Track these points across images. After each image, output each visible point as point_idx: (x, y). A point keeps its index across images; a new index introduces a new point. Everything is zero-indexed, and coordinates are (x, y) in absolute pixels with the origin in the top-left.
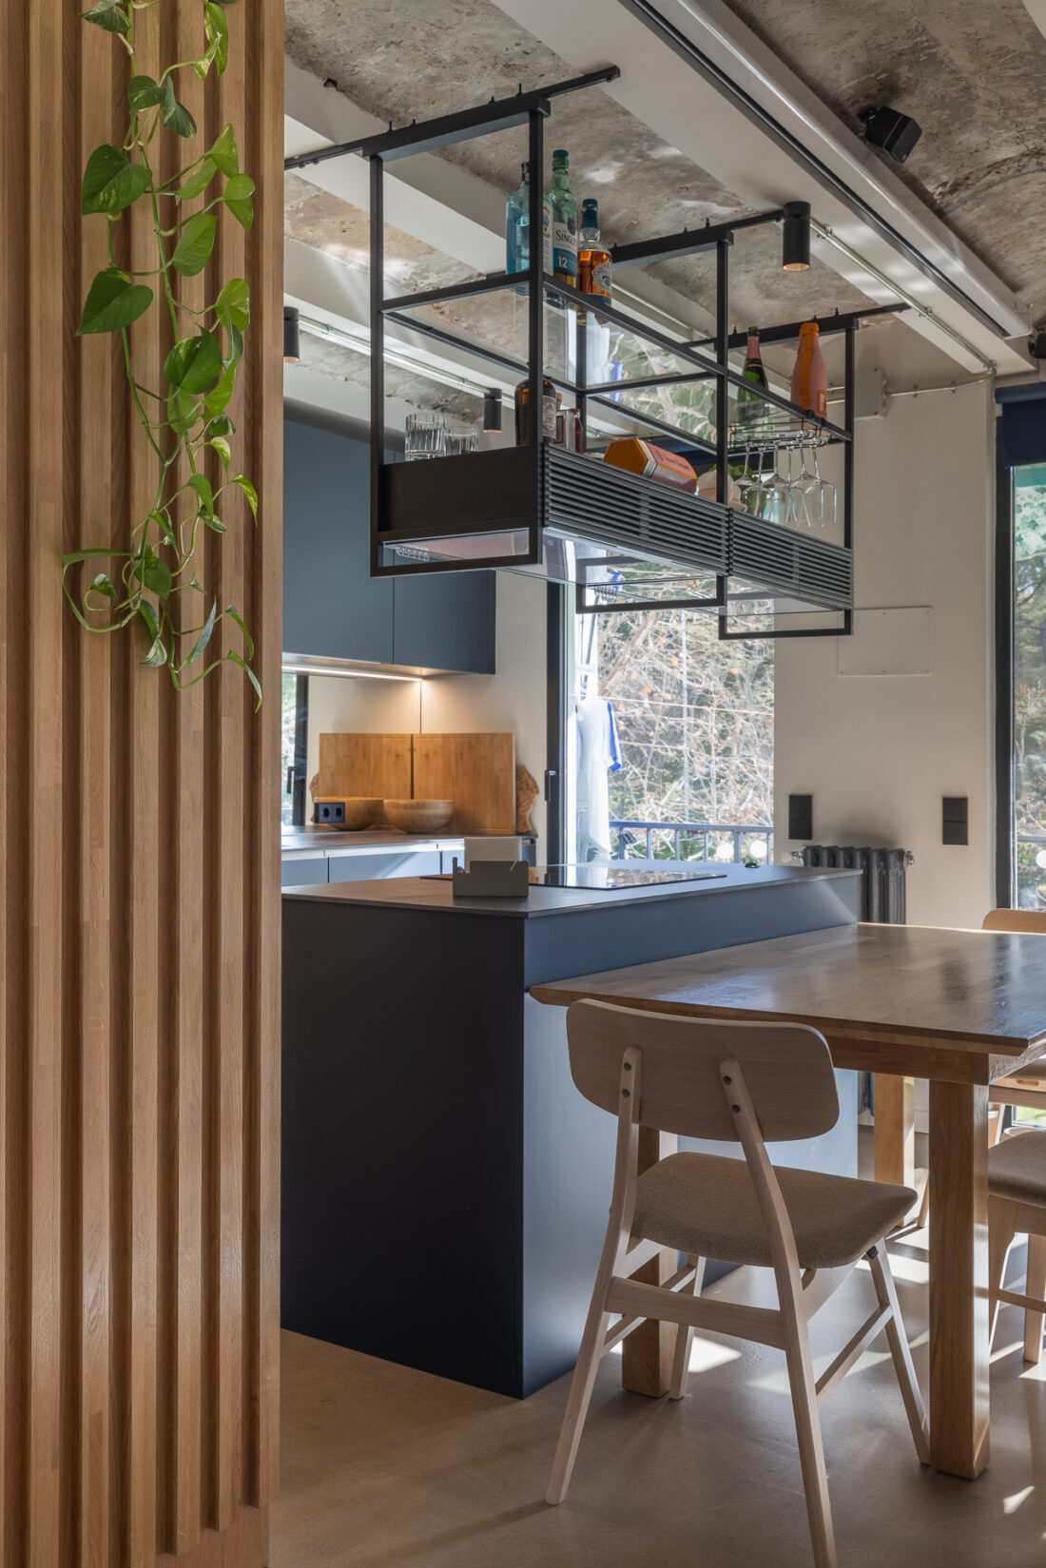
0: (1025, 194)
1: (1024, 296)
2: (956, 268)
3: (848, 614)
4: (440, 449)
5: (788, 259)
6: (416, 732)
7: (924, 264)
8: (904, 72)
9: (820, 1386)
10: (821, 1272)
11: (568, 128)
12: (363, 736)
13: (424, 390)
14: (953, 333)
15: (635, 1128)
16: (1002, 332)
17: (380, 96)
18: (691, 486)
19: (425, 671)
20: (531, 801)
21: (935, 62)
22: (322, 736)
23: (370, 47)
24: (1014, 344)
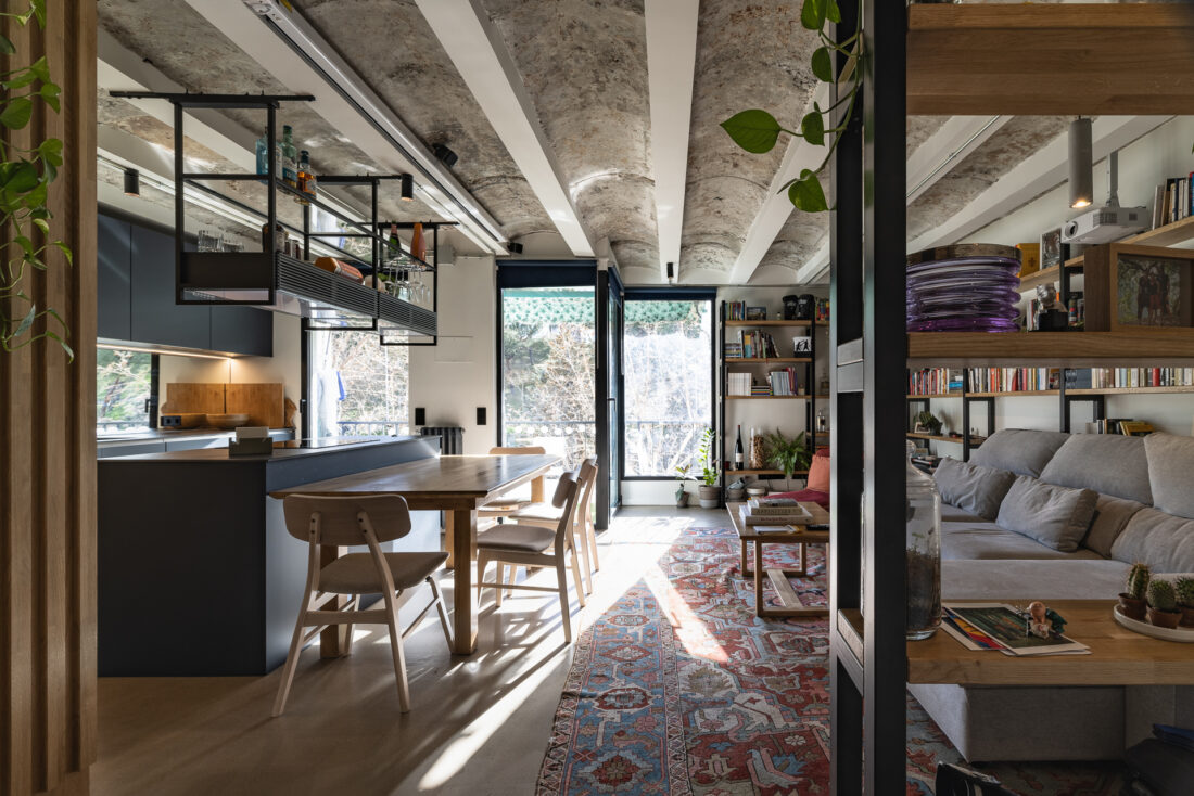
0: (501, 191)
1: (504, 228)
2: (475, 212)
3: (435, 338)
4: (220, 248)
5: (403, 195)
6: (227, 382)
7: (463, 208)
8: (450, 134)
9: (403, 636)
10: (406, 591)
11: (297, 119)
12: (195, 384)
13: (229, 224)
14: (478, 237)
15: (318, 547)
16: (496, 239)
17: (182, 76)
18: (360, 281)
19: (232, 354)
20: (292, 413)
21: (461, 133)
22: (169, 385)
23: (174, 50)
24: (502, 244)
